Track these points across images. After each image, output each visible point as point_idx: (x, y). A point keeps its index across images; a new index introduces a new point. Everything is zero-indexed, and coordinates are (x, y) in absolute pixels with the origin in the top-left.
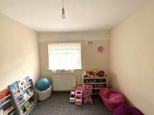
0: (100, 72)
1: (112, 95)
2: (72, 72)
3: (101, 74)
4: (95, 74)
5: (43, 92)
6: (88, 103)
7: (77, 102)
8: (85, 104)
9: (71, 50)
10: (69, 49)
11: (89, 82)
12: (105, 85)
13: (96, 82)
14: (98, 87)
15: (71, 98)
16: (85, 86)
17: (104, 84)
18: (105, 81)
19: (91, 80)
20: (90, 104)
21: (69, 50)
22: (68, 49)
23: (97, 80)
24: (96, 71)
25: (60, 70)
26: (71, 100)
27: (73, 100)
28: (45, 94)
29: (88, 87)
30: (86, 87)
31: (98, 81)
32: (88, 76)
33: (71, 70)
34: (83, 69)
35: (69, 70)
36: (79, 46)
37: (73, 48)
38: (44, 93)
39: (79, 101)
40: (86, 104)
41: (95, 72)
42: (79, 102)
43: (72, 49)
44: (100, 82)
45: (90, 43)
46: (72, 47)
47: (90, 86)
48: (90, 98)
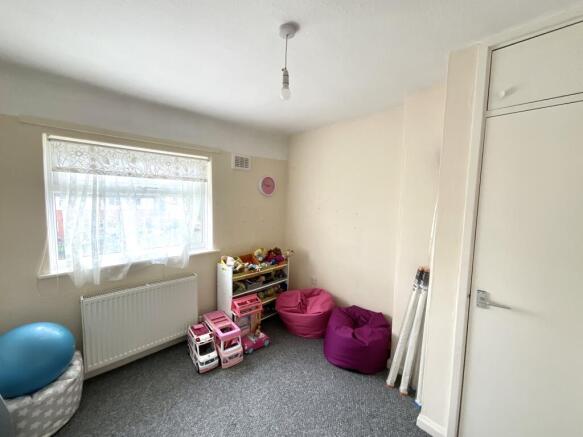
0: (270, 252)
1: (311, 300)
2: (182, 267)
3: (274, 256)
4: (260, 259)
5: (49, 391)
6: (259, 347)
7: (230, 358)
8: (252, 353)
9: (175, 178)
10: (166, 174)
11: (247, 289)
12: (284, 285)
13: (265, 283)
14: (266, 296)
15: (203, 358)
16: (240, 302)
17: (280, 284)
18: (284, 276)
19: (250, 279)
20: (263, 347)
21: (165, 177)
22: (160, 173)
23: (267, 275)
24: (262, 249)
25: (123, 266)
26: (207, 362)
27: (212, 360)
28: (60, 401)
29: (251, 301)
30: (245, 303)
31: (268, 277)
32: (246, 270)
33: (176, 261)
34: (218, 250)
35: (170, 261)
36: (204, 168)
37: (182, 172)
38: (57, 396)
39: (235, 352)
40: (254, 350)
41: (259, 255)
42: (236, 355)
43: (177, 177)
44: (272, 280)
45: (241, 162)
46: (177, 168)
47: (255, 296)
48: (258, 331)
